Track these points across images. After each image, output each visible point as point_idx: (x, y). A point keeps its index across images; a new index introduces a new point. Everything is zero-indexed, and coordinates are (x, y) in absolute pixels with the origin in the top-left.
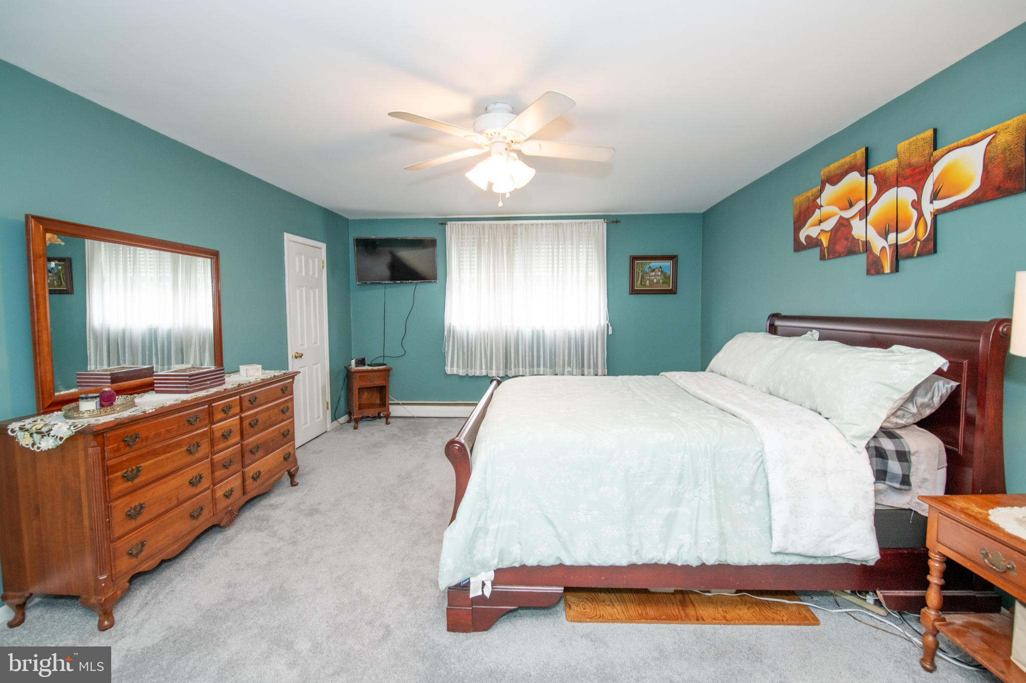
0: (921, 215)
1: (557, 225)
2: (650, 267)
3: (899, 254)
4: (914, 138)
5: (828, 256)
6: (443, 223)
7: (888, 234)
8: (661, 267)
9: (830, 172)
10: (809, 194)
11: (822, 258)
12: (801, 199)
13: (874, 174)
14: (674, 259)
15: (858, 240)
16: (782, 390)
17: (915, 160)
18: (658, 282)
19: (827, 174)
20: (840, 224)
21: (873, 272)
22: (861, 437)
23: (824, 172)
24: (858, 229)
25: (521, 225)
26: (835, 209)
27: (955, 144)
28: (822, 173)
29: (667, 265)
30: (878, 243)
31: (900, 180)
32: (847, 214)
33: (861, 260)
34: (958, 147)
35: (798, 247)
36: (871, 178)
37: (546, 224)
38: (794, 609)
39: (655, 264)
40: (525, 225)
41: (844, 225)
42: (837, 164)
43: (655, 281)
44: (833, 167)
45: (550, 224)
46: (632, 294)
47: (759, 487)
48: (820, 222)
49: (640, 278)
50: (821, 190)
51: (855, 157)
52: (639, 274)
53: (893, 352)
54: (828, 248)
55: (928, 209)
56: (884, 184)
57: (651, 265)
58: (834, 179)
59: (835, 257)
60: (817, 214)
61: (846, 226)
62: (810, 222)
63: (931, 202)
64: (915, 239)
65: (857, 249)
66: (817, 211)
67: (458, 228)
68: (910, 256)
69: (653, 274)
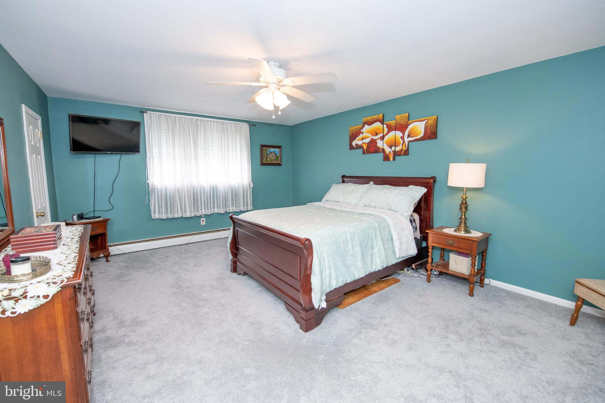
0: (404, 142)
1: (222, 123)
2: (270, 151)
3: (396, 154)
4: (402, 115)
5: (366, 153)
6: (143, 111)
7: (392, 147)
8: (274, 152)
9: (367, 120)
10: (357, 127)
11: (364, 153)
12: (354, 128)
13: (386, 125)
14: (281, 148)
15: (380, 148)
16: (373, 204)
17: (402, 122)
18: (273, 160)
19: (366, 120)
20: (372, 141)
21: (386, 159)
22: (408, 216)
23: (364, 119)
24: (380, 144)
25: (201, 120)
26: (369, 135)
27: (416, 120)
28: (363, 120)
29: (277, 150)
30: (388, 150)
31: (396, 128)
32: (375, 138)
33: (381, 155)
34: (417, 121)
35: (351, 148)
36: (385, 126)
37: (217, 122)
38: (392, 279)
39: (272, 150)
40: (204, 120)
41: (373, 142)
42: (370, 117)
43: (272, 159)
44: (369, 118)
45: (219, 122)
46: (262, 165)
47: (390, 238)
48: (363, 139)
49: (265, 157)
50: (363, 126)
51: (379, 116)
52: (265, 154)
53: (410, 188)
54: (366, 150)
55: (406, 140)
56: (390, 129)
57: (270, 150)
58: (370, 123)
59: (369, 153)
60: (361, 136)
61: (375, 142)
62: (358, 138)
63: (408, 138)
64: (402, 150)
65: (379, 151)
66: (361, 135)
67: (156, 117)
68: (400, 155)
69: (271, 155)
